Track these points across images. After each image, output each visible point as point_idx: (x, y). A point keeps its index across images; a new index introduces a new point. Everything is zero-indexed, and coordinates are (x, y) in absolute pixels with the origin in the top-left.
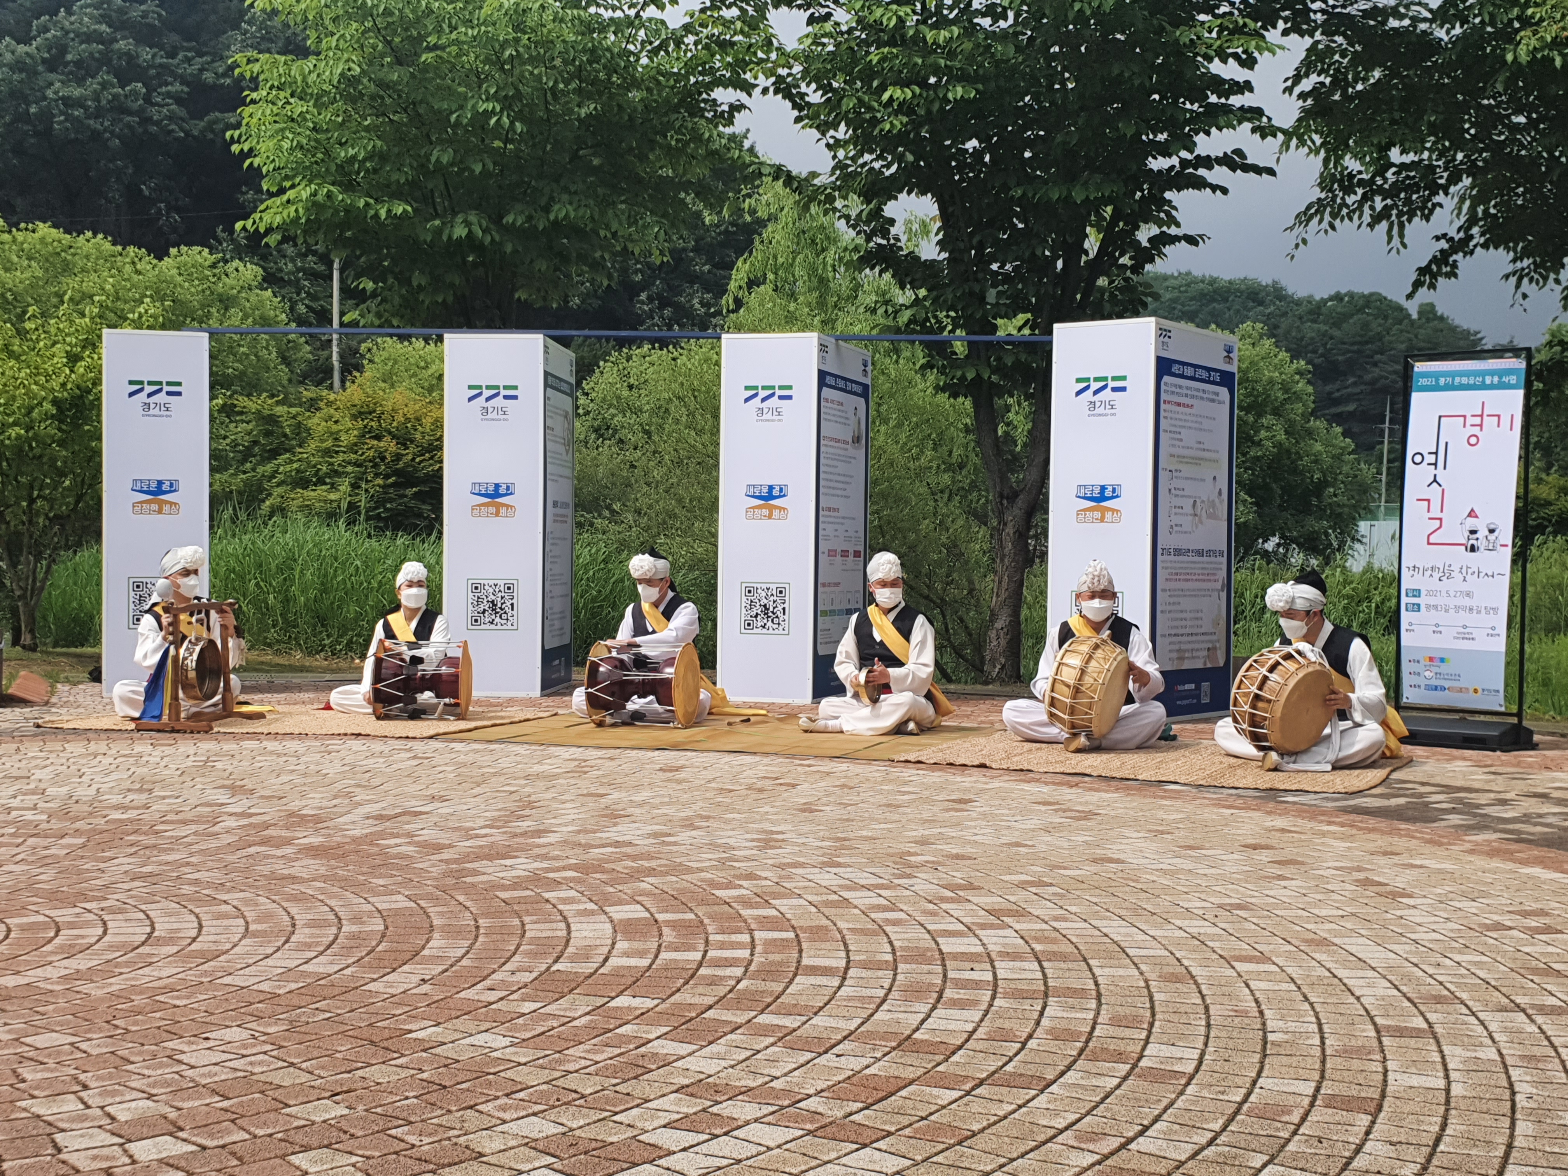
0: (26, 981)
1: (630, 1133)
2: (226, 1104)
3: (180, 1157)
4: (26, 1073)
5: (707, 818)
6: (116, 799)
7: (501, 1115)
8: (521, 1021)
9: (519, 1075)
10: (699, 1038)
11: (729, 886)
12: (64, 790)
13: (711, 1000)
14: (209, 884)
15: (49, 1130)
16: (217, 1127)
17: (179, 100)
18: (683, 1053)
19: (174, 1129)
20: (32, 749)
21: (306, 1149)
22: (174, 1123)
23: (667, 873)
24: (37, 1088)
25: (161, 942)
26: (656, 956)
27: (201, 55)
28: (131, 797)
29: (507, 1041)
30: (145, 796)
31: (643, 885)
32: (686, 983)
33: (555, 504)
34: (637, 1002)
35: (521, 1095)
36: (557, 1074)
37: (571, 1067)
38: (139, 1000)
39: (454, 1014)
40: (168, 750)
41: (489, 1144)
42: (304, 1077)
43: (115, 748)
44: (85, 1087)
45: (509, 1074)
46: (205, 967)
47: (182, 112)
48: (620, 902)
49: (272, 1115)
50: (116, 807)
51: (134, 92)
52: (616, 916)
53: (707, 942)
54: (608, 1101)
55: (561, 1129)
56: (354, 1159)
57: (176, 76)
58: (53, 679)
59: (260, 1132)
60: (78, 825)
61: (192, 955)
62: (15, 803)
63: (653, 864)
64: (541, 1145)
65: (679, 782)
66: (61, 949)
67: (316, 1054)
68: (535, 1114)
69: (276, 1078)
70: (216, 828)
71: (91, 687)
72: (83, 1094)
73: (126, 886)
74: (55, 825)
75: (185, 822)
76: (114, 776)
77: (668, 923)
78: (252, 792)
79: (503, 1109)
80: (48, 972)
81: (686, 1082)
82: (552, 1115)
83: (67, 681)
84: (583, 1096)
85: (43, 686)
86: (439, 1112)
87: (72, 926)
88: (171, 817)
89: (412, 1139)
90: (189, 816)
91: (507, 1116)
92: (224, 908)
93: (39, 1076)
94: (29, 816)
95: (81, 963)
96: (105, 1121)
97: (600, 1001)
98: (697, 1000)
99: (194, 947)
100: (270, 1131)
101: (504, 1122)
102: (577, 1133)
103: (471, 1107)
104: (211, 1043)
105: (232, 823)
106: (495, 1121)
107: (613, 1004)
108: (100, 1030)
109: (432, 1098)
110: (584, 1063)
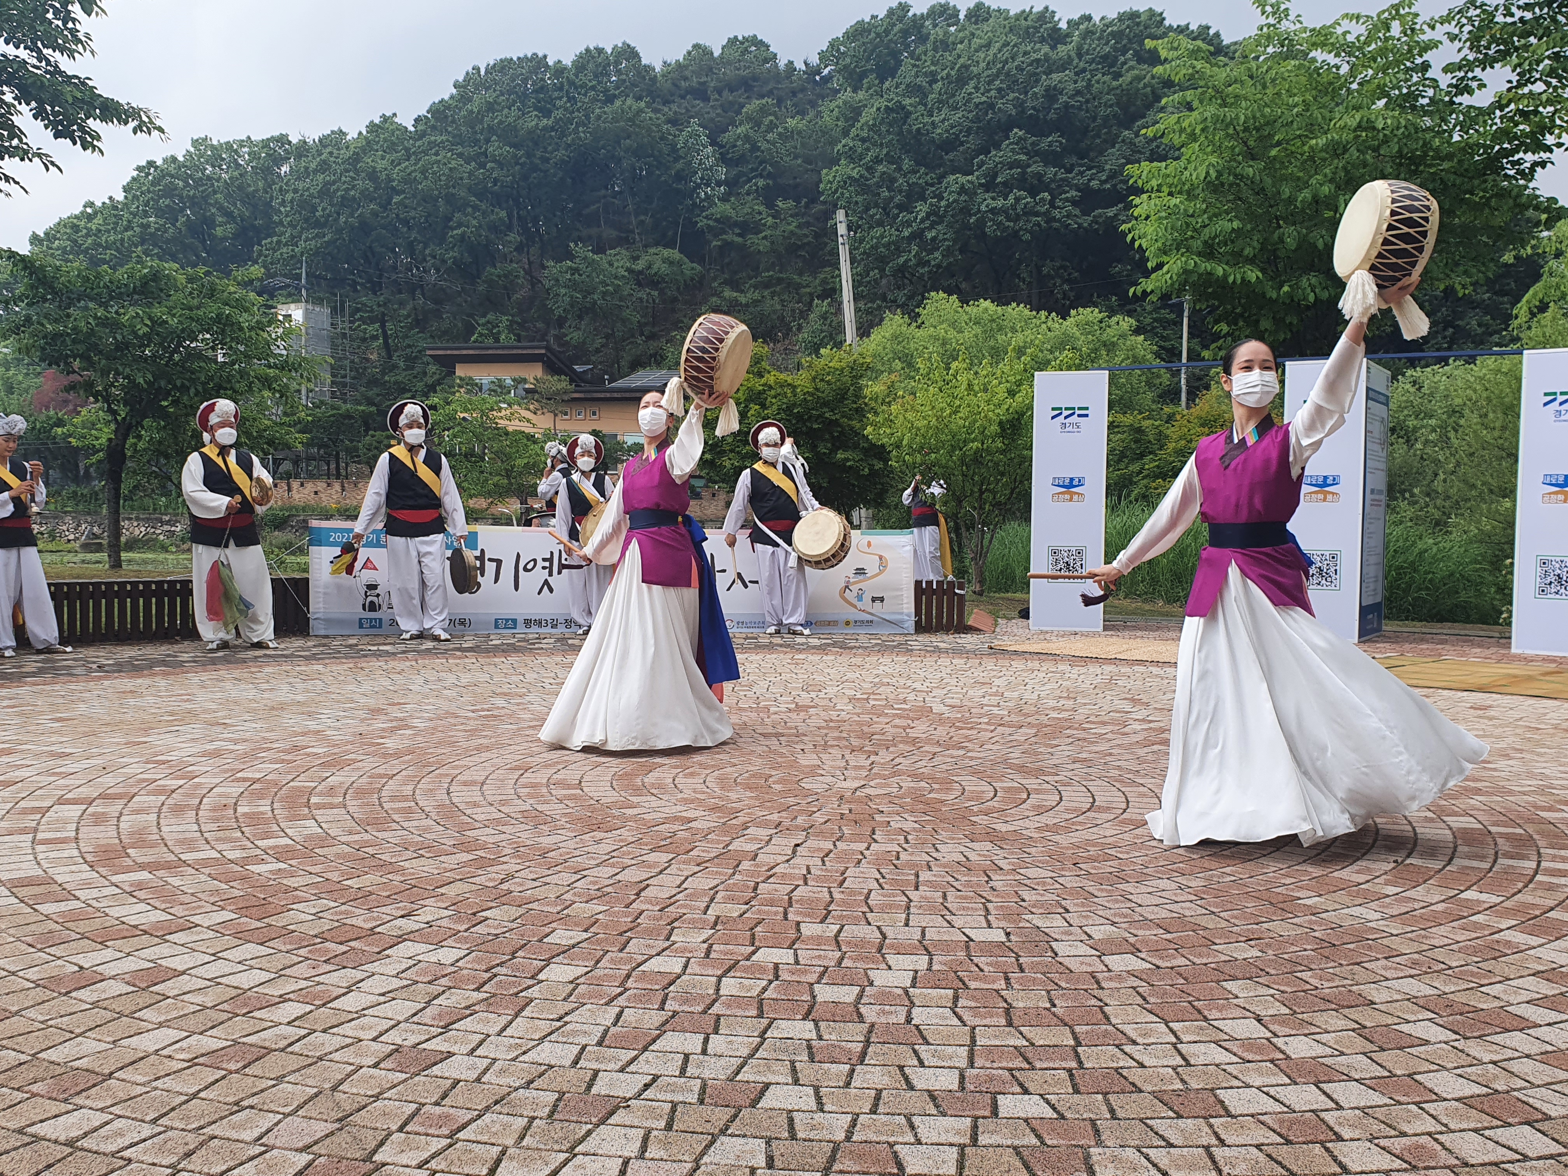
0: (1012, 828)
1: (1497, 1003)
2: (1168, 936)
3: (1142, 971)
4: (1026, 895)
5: (1521, 751)
6: (1052, 703)
7: (1383, 973)
8: (1387, 900)
9: (1395, 943)
10: (1546, 933)
11: (1550, 809)
12: (1016, 694)
13: (1552, 903)
14: (1130, 771)
15: (1046, 938)
16: (1165, 953)
17: (1074, 203)
18: (1534, 944)
19: (1135, 951)
20: (989, 663)
21: (1234, 978)
22: (1133, 945)
23: (1492, 794)
24: (1034, 906)
25: (1100, 809)
26: (1495, 861)
27: (1089, 169)
28: (1062, 702)
29: (1378, 916)
30: (1071, 702)
31: (1472, 802)
32: (1526, 886)
33: (1372, 491)
34: (1484, 897)
35: (1397, 959)
36: (1426, 947)
37: (1436, 942)
38: (1093, 851)
39: (1332, 889)
40: (1083, 670)
41: (1378, 995)
42: (1224, 924)
43: (1046, 666)
44: (1067, 911)
45: (1385, 941)
46: (1136, 831)
47: (1077, 212)
48: (1455, 814)
49: (1204, 949)
50: (1054, 709)
51: (1042, 199)
52: (1453, 825)
53: (1539, 853)
54: (1473, 974)
55: (1436, 992)
56: (1272, 991)
57: (1071, 187)
58: (995, 616)
59: (1197, 961)
60: (1029, 720)
61: (1123, 822)
62: (985, 701)
63: (1479, 785)
64: (1421, 1002)
65: (1491, 719)
66: (1035, 807)
67: (1229, 906)
68: (1412, 976)
69: (1204, 921)
70: (1126, 730)
71: (1021, 622)
72: (1066, 915)
73: (1070, 767)
74: (1014, 718)
75: (1104, 723)
76: (1047, 687)
77: (1502, 835)
78: (1147, 704)
79: (1385, 968)
80: (1027, 823)
81: (1542, 968)
82: (1427, 978)
83: (1005, 617)
84: (1450, 968)
85: (989, 620)
86: (1332, 964)
87: (1038, 792)
88: (1093, 718)
89: (1315, 982)
90: (1106, 719)
91: (1388, 974)
92: (1142, 789)
93: (1034, 898)
94: (996, 710)
95: (1048, 819)
96: (1085, 937)
97: (1452, 893)
98: (1538, 901)
99: (1125, 816)
100: (1205, 961)
101: (1387, 979)
102: (1451, 996)
103: (1358, 964)
104: (1150, 890)
105: (1137, 726)
106: (1378, 978)
107: (1462, 896)
108: (1070, 870)
109: (1326, 952)
110: (1447, 941)
